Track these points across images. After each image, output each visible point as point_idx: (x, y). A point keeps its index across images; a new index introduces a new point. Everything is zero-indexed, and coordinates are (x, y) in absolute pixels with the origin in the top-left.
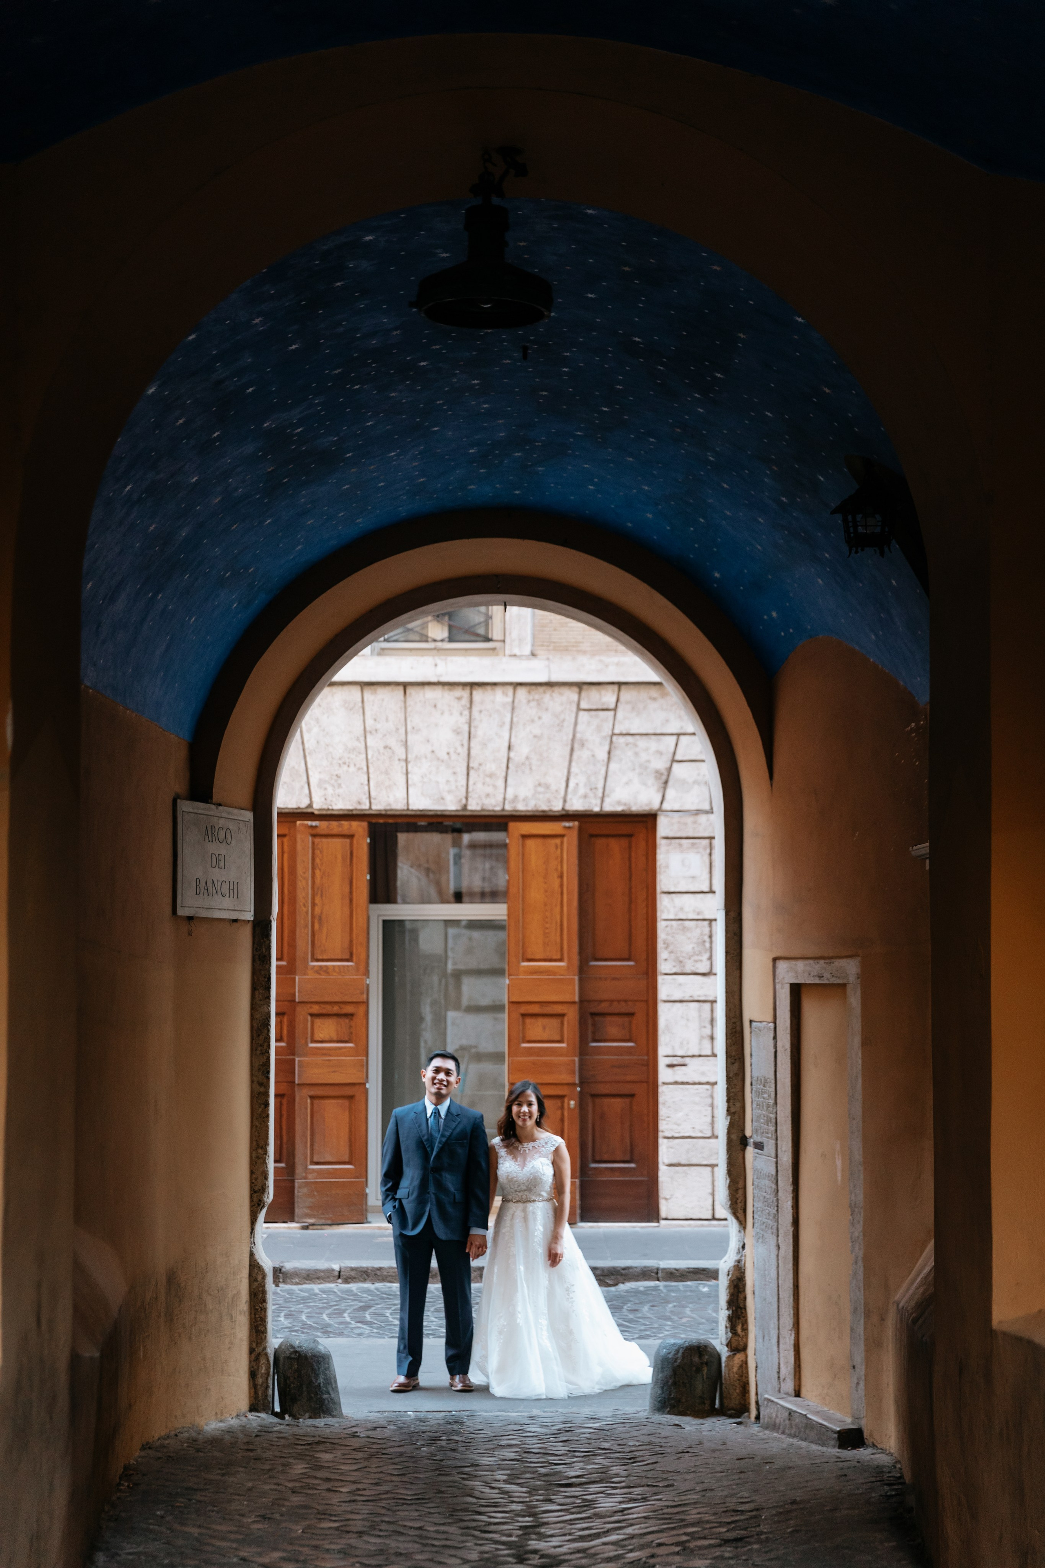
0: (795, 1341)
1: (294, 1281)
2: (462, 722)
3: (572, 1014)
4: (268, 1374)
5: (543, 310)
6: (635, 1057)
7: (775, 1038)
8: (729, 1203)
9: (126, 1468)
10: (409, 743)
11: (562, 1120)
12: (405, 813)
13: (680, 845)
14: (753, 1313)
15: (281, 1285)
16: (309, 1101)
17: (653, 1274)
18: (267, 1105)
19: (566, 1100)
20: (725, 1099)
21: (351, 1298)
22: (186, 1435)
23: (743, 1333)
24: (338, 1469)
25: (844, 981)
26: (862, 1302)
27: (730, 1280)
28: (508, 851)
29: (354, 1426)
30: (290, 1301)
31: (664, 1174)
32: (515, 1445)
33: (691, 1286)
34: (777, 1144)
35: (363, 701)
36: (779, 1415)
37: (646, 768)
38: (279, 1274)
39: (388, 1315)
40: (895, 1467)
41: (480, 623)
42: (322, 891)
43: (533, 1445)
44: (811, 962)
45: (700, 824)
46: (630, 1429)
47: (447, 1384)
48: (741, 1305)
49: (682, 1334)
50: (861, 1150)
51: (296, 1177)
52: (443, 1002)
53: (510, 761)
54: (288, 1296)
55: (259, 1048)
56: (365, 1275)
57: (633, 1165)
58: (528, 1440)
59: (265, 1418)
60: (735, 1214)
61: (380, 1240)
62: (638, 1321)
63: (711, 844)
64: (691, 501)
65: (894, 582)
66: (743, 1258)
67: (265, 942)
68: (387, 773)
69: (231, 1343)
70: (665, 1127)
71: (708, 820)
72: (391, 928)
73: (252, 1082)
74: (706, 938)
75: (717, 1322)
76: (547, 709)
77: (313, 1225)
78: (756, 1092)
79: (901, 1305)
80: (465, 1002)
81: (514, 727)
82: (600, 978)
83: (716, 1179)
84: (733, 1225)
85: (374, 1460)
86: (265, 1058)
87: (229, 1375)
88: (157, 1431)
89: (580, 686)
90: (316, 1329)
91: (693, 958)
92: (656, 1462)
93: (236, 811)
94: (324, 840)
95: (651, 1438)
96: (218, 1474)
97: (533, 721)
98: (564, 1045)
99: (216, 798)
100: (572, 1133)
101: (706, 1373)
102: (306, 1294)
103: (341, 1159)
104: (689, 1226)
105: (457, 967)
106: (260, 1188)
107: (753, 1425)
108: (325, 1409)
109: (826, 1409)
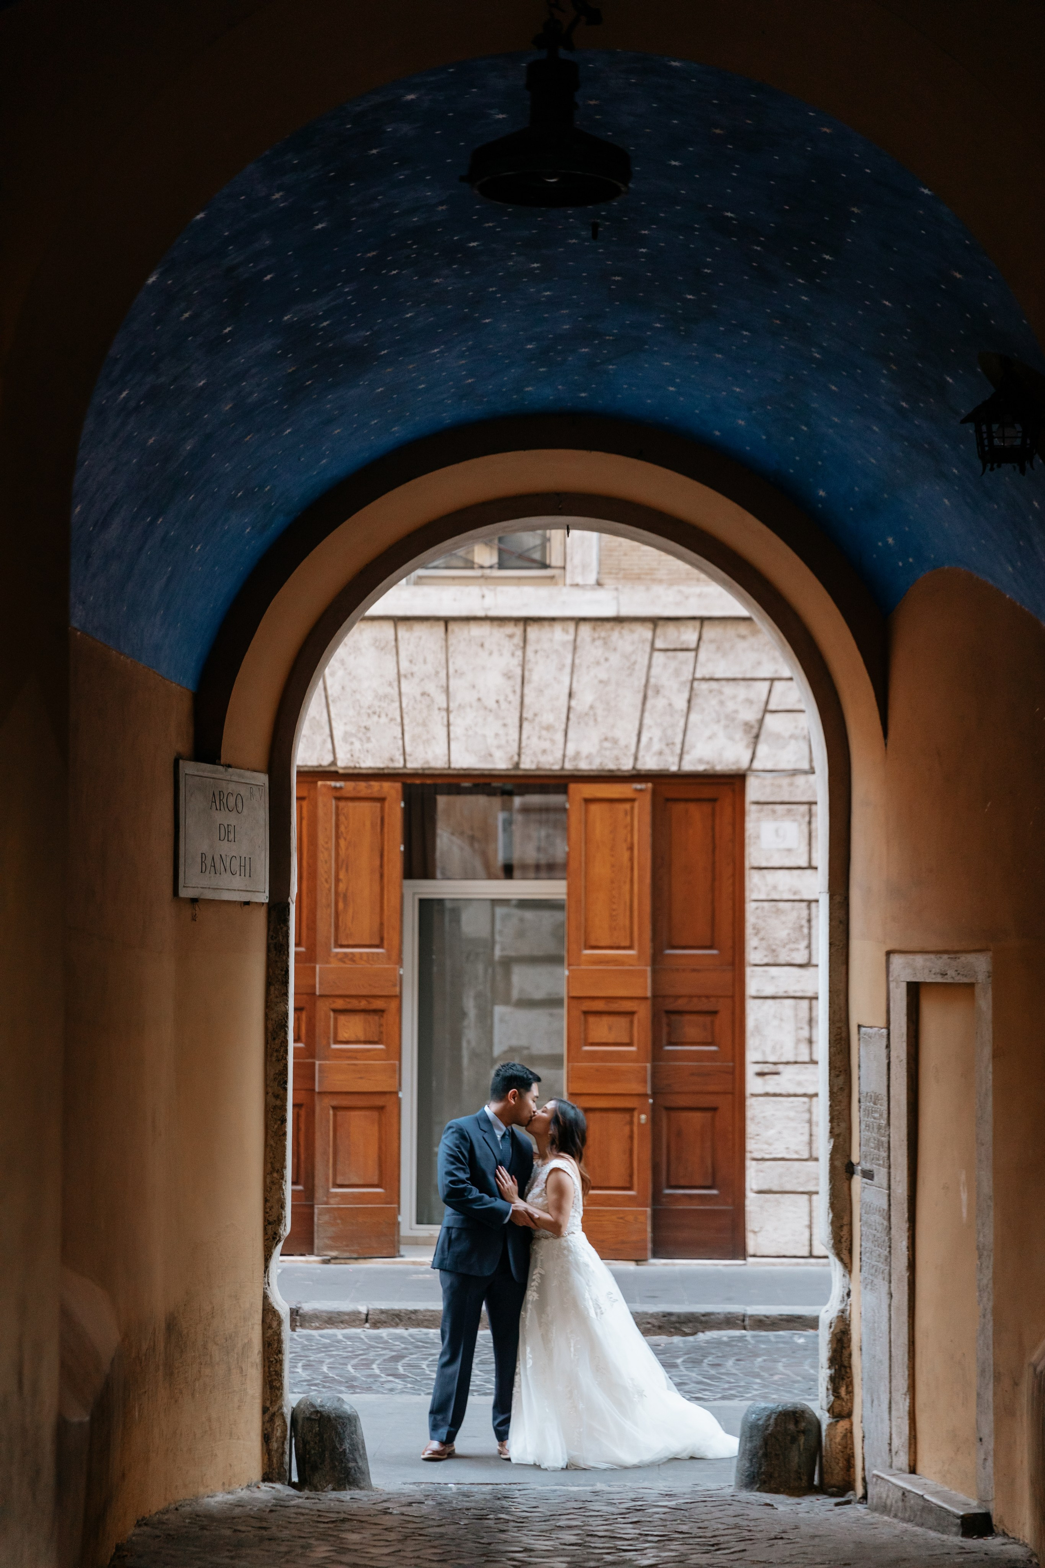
0: (910, 1407)
1: (313, 1324)
2: (514, 664)
3: (644, 1012)
4: (284, 1438)
5: (620, 185)
6: (718, 1064)
7: (888, 1046)
8: (832, 1242)
9: (118, 1548)
10: (451, 689)
11: (631, 1137)
12: (446, 772)
13: (774, 812)
14: (860, 1374)
15: (298, 1329)
16: (331, 1112)
17: (739, 1322)
18: (284, 1121)
19: (636, 1114)
20: (828, 1118)
21: (381, 1345)
22: (188, 1509)
23: (848, 1397)
24: (367, 1553)
25: (972, 980)
26: (992, 1362)
27: (832, 1333)
28: (568, 818)
29: (385, 1501)
30: (309, 1349)
31: (752, 1202)
32: (576, 1526)
33: (783, 1337)
34: (889, 1173)
35: (396, 640)
36: (891, 1496)
37: (733, 720)
38: (297, 1317)
39: (424, 1366)
40: (1031, 1562)
41: (534, 547)
42: (347, 865)
43: (598, 1526)
44: (932, 956)
45: (798, 787)
46: (713, 1509)
47: (495, 1452)
48: (846, 1363)
49: (773, 1394)
50: (991, 1182)
51: (316, 1202)
52: (489, 994)
53: (571, 711)
54: (306, 1343)
55: (275, 1054)
56: (396, 1318)
57: (715, 1192)
58: (592, 1521)
59: (281, 1489)
60: (838, 1255)
61: (415, 1277)
62: (720, 1378)
63: (810, 810)
64: (792, 405)
65: (1036, 504)
66: (848, 1308)
67: (282, 928)
68: (424, 724)
69: (241, 1401)
70: (754, 1146)
71: (807, 782)
72: (428, 907)
73: (267, 1093)
74: (804, 922)
75: (815, 1380)
76: (615, 649)
77: (336, 1258)
78: (865, 1110)
79: (1039, 1369)
80: (515, 994)
81: (575, 670)
82: (677, 970)
83: (814, 1208)
84: (835, 1267)
85: (409, 1542)
86: (282, 1065)
87: (238, 1438)
88: (155, 1503)
89: (655, 621)
90: (340, 1382)
91: (788, 947)
92: (744, 1550)
93: (248, 774)
94: (351, 804)
95: (737, 1520)
96: (227, 1557)
97: (598, 663)
98: (633, 1049)
99: (225, 757)
100: (642, 1153)
101: (804, 1443)
102: (328, 1341)
103: (369, 1181)
104: (782, 1264)
105: (506, 953)
106: (275, 1219)
107: (859, 1506)
108: (351, 1480)
109: (946, 1488)
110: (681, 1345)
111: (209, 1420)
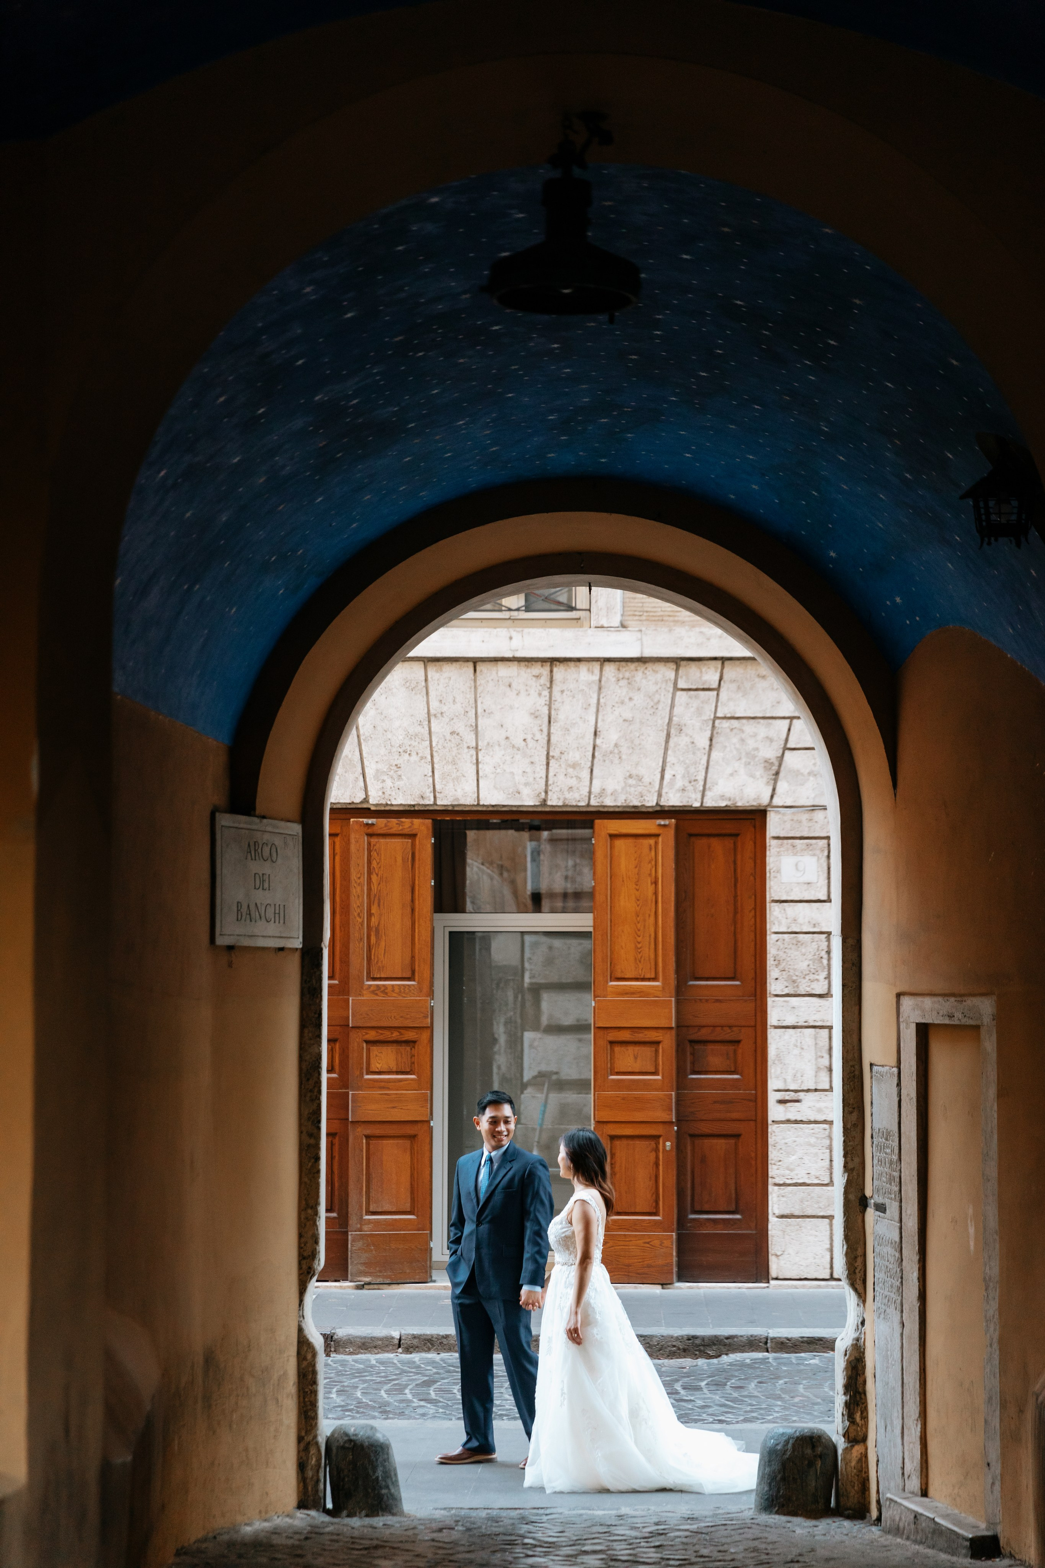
0: (921, 1432)
1: (347, 1350)
2: (541, 703)
3: (668, 1042)
4: (319, 1465)
5: (631, 296)
6: (741, 1092)
7: (899, 1085)
8: (846, 1272)
10: (479, 728)
11: (657, 1164)
12: (475, 809)
13: (794, 846)
14: (874, 1399)
15: (332, 1355)
16: (364, 1141)
17: (762, 1344)
18: (317, 1159)
19: (661, 1141)
20: (842, 1153)
21: (413, 1370)
22: (226, 1537)
23: (863, 1422)
25: (978, 1023)
26: (998, 1390)
27: (847, 1360)
28: (594, 850)
29: (416, 1527)
30: (343, 1375)
31: (774, 1226)
32: (601, 1551)
33: (805, 1359)
34: (901, 1207)
35: (426, 680)
36: (903, 1518)
37: (754, 757)
38: (332, 1342)
42: (379, 900)
43: (622, 1551)
44: (940, 999)
45: (814, 822)
46: (733, 1533)
48: (860, 1390)
49: (793, 1416)
50: (997, 1217)
51: (349, 1228)
52: (519, 1021)
53: (597, 749)
54: (340, 1368)
55: (309, 1095)
56: (428, 1343)
57: (738, 1216)
58: (616, 1545)
59: (315, 1516)
60: (853, 1285)
62: (743, 1401)
63: (828, 845)
64: (802, 472)
65: (1034, 573)
66: (863, 1336)
67: (315, 973)
68: (454, 763)
69: (277, 1430)
70: (775, 1172)
71: (823, 817)
72: (458, 940)
73: (301, 1132)
74: (825, 954)
75: (833, 1404)
76: (639, 689)
77: (369, 1284)
78: (877, 1146)
79: (1040, 1399)
80: (545, 1021)
81: (601, 709)
82: (701, 1000)
83: (834, 1235)
84: (850, 1298)
86: (315, 1105)
87: (275, 1467)
88: (194, 1533)
89: (677, 662)
90: (373, 1408)
91: (807, 978)
93: (282, 824)
94: (382, 840)
95: (756, 1543)
97: (622, 703)
98: (659, 1077)
99: (260, 808)
100: (668, 1178)
101: (821, 1467)
102: (362, 1366)
103: (402, 1208)
104: (804, 1286)
105: (534, 981)
106: (310, 1254)
107: (874, 1528)
108: (384, 1506)
109: (956, 1511)
110: (706, 1368)
111: (246, 1450)
